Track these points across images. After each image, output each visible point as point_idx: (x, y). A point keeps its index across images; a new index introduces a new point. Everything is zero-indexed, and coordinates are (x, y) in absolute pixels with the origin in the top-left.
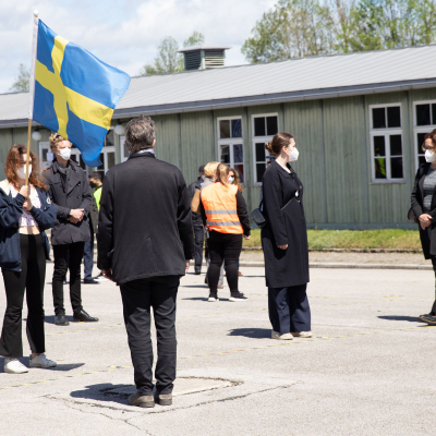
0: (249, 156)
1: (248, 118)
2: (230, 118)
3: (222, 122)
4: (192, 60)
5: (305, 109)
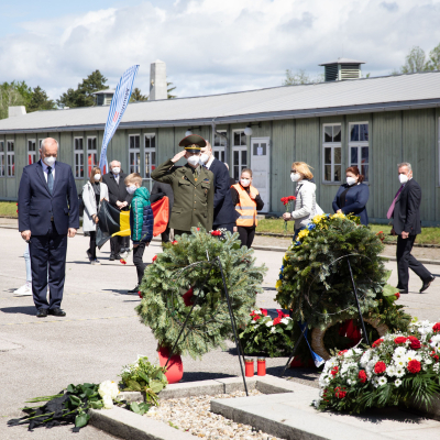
0: (346, 158)
1: (346, 125)
2: (333, 125)
3: (326, 128)
4: (331, 72)
5: (389, 119)
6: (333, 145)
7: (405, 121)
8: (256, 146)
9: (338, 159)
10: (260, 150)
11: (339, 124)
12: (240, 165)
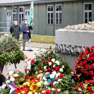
0: (54, 16)
1: (54, 5)
2: (50, 5)
3: (48, 6)
5: (68, 3)
6: (50, 12)
7: (73, 4)
8: (26, 12)
9: (52, 17)
10: (27, 13)
11: (52, 5)
12: (21, 18)
